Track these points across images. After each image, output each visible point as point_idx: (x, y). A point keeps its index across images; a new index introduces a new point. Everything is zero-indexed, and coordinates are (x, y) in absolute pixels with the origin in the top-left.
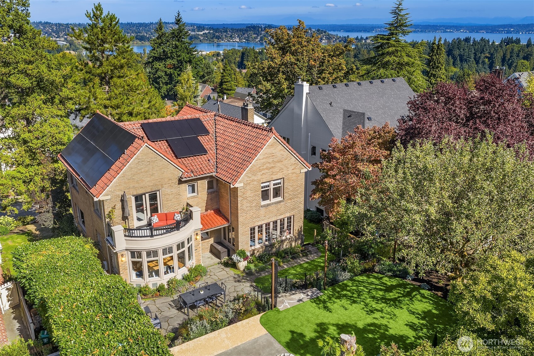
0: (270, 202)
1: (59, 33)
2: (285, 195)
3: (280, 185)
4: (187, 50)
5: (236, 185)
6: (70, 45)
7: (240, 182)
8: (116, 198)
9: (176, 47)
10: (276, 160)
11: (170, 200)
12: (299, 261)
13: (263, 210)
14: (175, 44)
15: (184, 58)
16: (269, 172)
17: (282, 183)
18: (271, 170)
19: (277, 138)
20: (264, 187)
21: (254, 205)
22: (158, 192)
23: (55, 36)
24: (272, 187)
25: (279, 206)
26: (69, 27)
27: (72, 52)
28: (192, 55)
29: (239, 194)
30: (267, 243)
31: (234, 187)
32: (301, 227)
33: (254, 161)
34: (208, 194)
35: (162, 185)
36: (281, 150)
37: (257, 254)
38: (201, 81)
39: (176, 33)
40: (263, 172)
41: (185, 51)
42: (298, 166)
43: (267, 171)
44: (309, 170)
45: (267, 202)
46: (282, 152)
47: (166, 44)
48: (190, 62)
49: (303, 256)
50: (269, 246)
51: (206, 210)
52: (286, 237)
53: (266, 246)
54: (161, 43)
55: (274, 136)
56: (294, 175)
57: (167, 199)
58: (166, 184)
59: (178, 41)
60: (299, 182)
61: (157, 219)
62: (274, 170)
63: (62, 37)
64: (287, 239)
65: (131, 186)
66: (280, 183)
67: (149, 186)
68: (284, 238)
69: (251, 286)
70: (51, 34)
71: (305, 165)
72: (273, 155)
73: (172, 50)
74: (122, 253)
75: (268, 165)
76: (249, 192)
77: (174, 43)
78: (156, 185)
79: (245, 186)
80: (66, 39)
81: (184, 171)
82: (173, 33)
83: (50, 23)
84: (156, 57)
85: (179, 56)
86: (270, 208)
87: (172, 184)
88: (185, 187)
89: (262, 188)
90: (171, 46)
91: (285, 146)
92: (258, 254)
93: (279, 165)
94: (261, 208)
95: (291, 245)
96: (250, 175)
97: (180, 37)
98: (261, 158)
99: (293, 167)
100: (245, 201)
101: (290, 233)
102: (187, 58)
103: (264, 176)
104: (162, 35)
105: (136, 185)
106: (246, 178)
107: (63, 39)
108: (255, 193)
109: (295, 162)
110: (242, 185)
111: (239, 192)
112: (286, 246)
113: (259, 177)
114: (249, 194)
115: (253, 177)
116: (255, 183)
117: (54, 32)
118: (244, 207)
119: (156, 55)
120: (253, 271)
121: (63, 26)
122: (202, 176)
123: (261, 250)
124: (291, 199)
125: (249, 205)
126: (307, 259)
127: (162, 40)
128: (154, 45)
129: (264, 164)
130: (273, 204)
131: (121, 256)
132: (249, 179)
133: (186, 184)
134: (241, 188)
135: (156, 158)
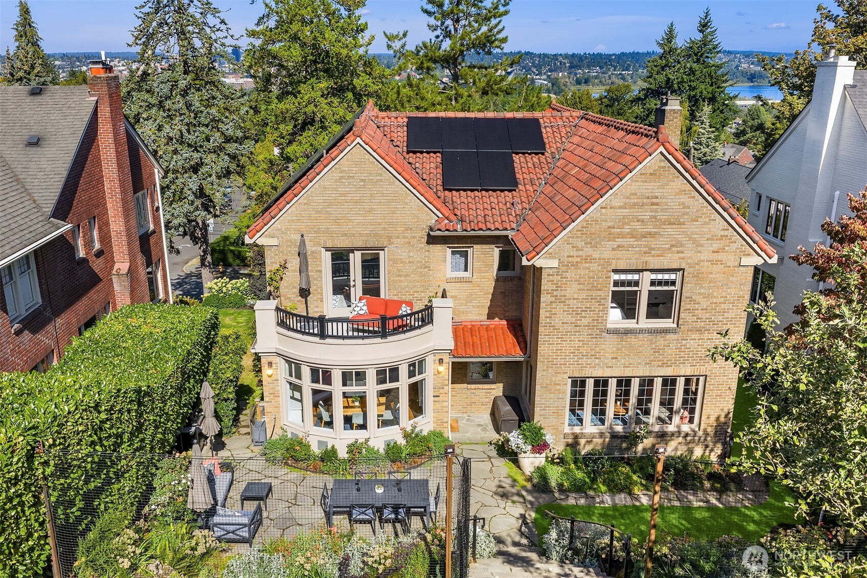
0: (636, 326)
1: (541, 68)
2: (682, 315)
3: (672, 288)
4: (711, 77)
5: (538, 262)
6: (553, 85)
7: (551, 256)
8: (290, 246)
9: (692, 72)
10: (662, 216)
11: (406, 276)
12: (691, 497)
13: (610, 344)
14: (691, 69)
15: (701, 92)
16: (638, 246)
17: (678, 284)
18: (644, 242)
19: (670, 157)
20: (623, 283)
21: (585, 321)
22: (381, 253)
23: (534, 73)
24: (645, 289)
25: (660, 341)
26: (557, 59)
27: (553, 96)
28: (718, 87)
29: (545, 285)
30: (619, 428)
31: (530, 263)
32: (729, 413)
33: (592, 208)
34: (497, 280)
35: (389, 238)
36: (682, 192)
37: (585, 449)
38: (737, 142)
39: (695, 47)
40: (620, 241)
41: (708, 80)
42: (734, 247)
43: (632, 241)
44: (770, 261)
45: (630, 324)
46: (685, 199)
47: (674, 67)
48: (712, 100)
49: (713, 489)
50: (622, 437)
51: (490, 316)
52: (678, 427)
53: (614, 436)
54: (666, 65)
55: (662, 149)
56: (719, 267)
57: (399, 271)
58: (398, 237)
59: (698, 61)
60: (733, 291)
61: (365, 308)
62: (653, 243)
63: (545, 73)
64: (679, 432)
65: (323, 227)
66: (673, 283)
67: (361, 235)
68: (671, 428)
69: (523, 517)
70: (530, 69)
71: (755, 246)
72: (654, 200)
73: (682, 78)
74: (270, 359)
75: (637, 226)
76: (575, 286)
77: (688, 65)
78: (375, 235)
79: (564, 268)
80: (549, 77)
81: (440, 216)
82: (691, 48)
83: (532, 53)
84: (653, 90)
85: (694, 89)
86: (632, 339)
87: (413, 241)
88: (444, 252)
89: (616, 284)
90: (682, 71)
91: (694, 182)
92: (589, 448)
93: (670, 230)
94: (604, 334)
95: (691, 451)
96: (581, 244)
97: (701, 56)
98: (618, 204)
99: (716, 245)
100: (559, 308)
101: (691, 421)
102: (708, 93)
103: (619, 254)
104: (670, 51)
105: (333, 228)
106: (568, 250)
107: (545, 77)
108: (589, 293)
109: (726, 233)
110: (555, 263)
111: (544, 282)
112: (676, 449)
113: (605, 251)
114: (572, 290)
115: (589, 251)
116: (594, 266)
117: (535, 67)
118: (557, 321)
119: (653, 87)
120: (553, 484)
121: (548, 58)
122: (480, 233)
123: (600, 441)
124: (699, 331)
125: (569, 319)
126: (719, 500)
127: (667, 61)
128: (652, 69)
129: (624, 221)
130: (641, 331)
131: (266, 366)
132: (575, 253)
133: (444, 247)
134: (551, 272)
135: (381, 175)
